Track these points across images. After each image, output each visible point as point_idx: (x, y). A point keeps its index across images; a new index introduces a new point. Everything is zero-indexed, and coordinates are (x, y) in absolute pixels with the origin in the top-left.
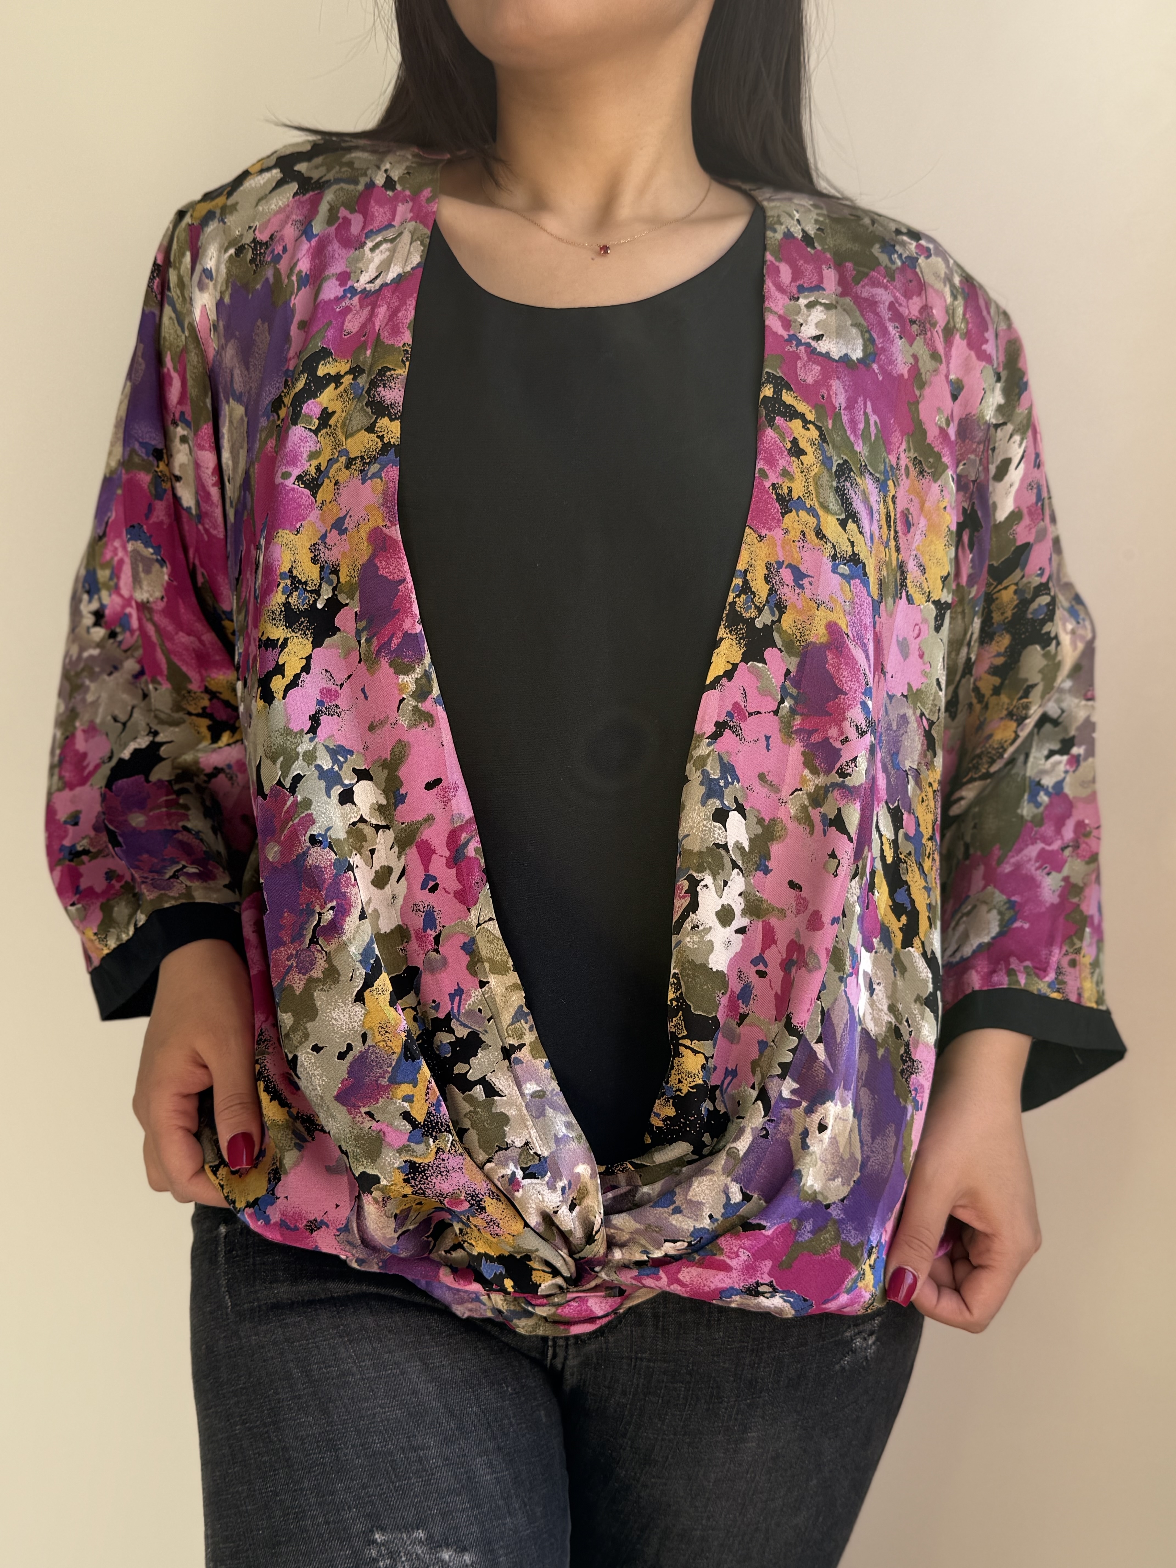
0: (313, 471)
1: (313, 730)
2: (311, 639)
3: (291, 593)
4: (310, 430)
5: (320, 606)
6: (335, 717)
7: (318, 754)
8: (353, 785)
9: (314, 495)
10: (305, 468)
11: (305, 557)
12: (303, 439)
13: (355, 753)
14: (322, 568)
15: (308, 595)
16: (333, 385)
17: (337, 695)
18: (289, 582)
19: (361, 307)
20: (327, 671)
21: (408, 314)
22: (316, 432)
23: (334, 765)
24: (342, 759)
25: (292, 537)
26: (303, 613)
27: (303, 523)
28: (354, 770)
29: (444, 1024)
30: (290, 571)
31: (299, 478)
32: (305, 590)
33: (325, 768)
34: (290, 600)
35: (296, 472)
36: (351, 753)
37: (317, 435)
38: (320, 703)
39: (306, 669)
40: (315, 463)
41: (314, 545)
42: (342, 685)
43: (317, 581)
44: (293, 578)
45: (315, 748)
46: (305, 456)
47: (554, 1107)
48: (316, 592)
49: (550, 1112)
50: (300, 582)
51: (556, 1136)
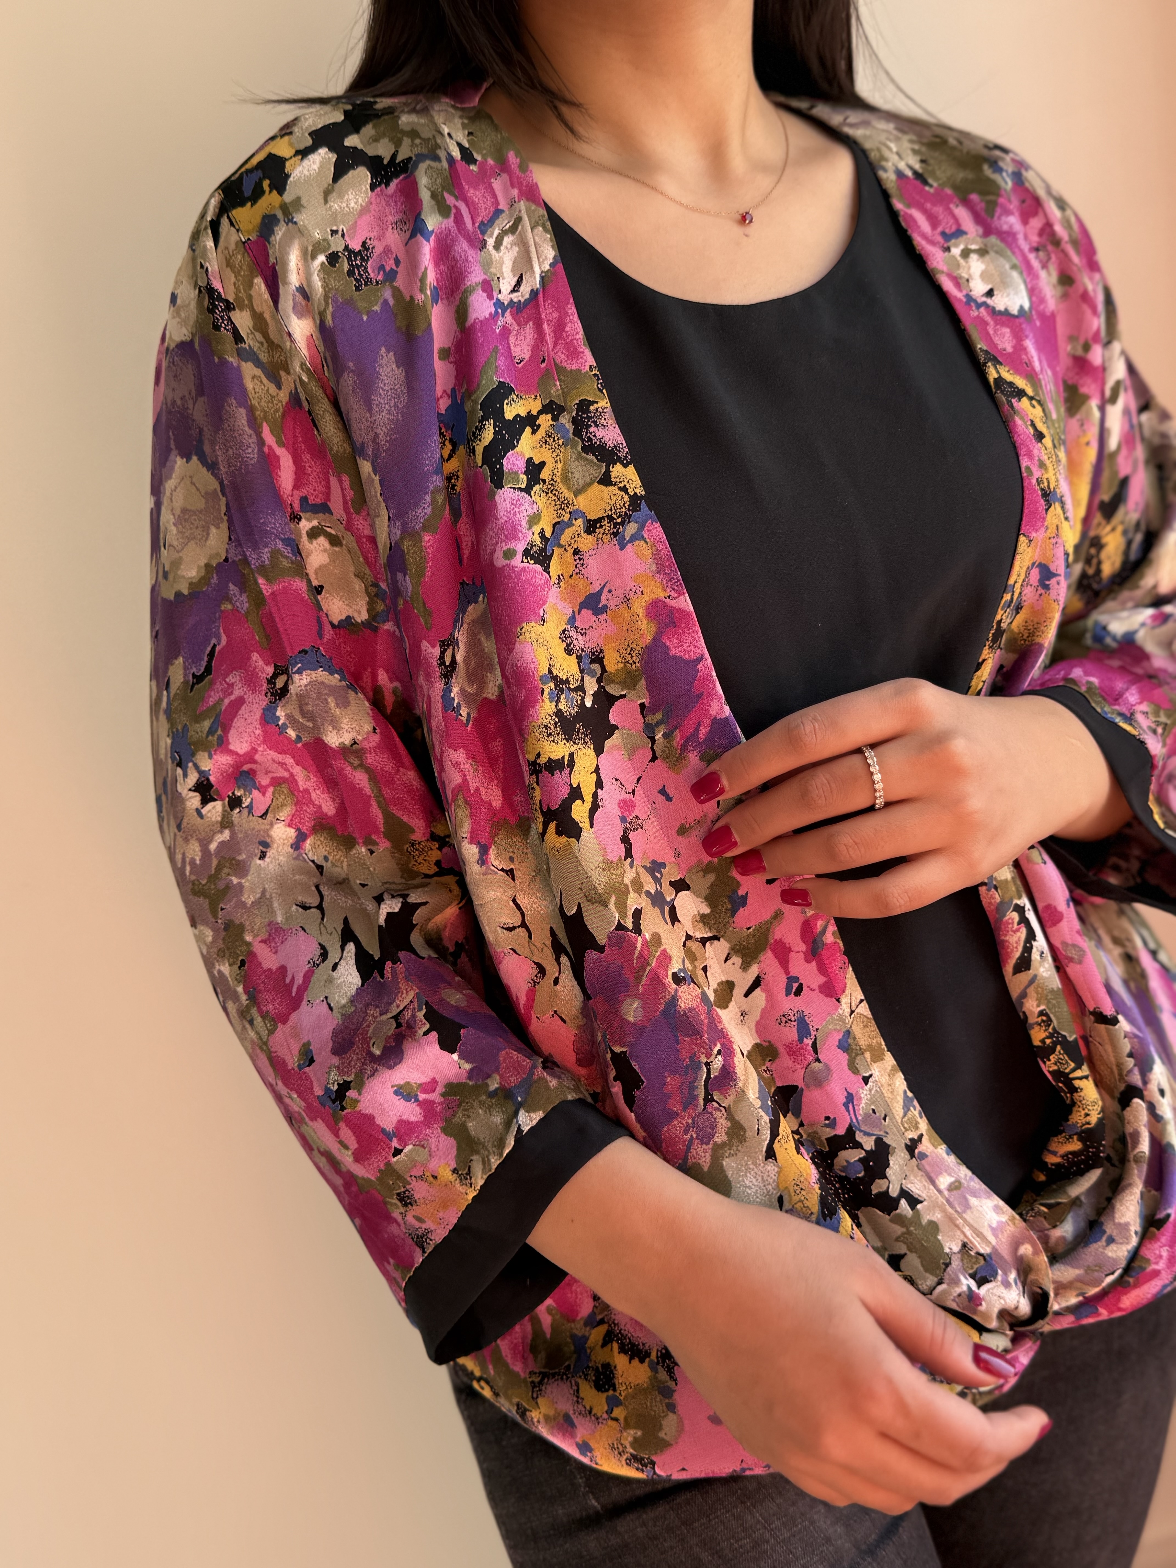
0: (537, 540)
1: (629, 854)
2: (592, 746)
3: (559, 698)
4: (520, 489)
8: (673, 900)
9: (547, 570)
10: (529, 538)
11: (558, 648)
12: (516, 504)
13: (667, 864)
14: (579, 658)
15: (573, 694)
16: (528, 430)
17: (634, 805)
18: (552, 685)
19: (519, 325)
20: (616, 780)
21: (576, 327)
22: (528, 490)
23: (656, 885)
24: (659, 876)
25: (540, 629)
26: (577, 717)
27: (545, 607)
28: (671, 883)
29: (849, 1140)
30: (550, 672)
31: (527, 553)
32: (569, 689)
33: (651, 892)
34: (562, 706)
35: (520, 547)
36: (664, 865)
37: (530, 494)
38: (623, 819)
39: (599, 784)
40: (537, 529)
41: (564, 631)
42: (634, 791)
43: (578, 675)
44: (555, 678)
45: (637, 874)
46: (524, 523)
47: (975, 1194)
48: (581, 688)
49: (973, 1201)
50: (562, 682)
51: (990, 1226)
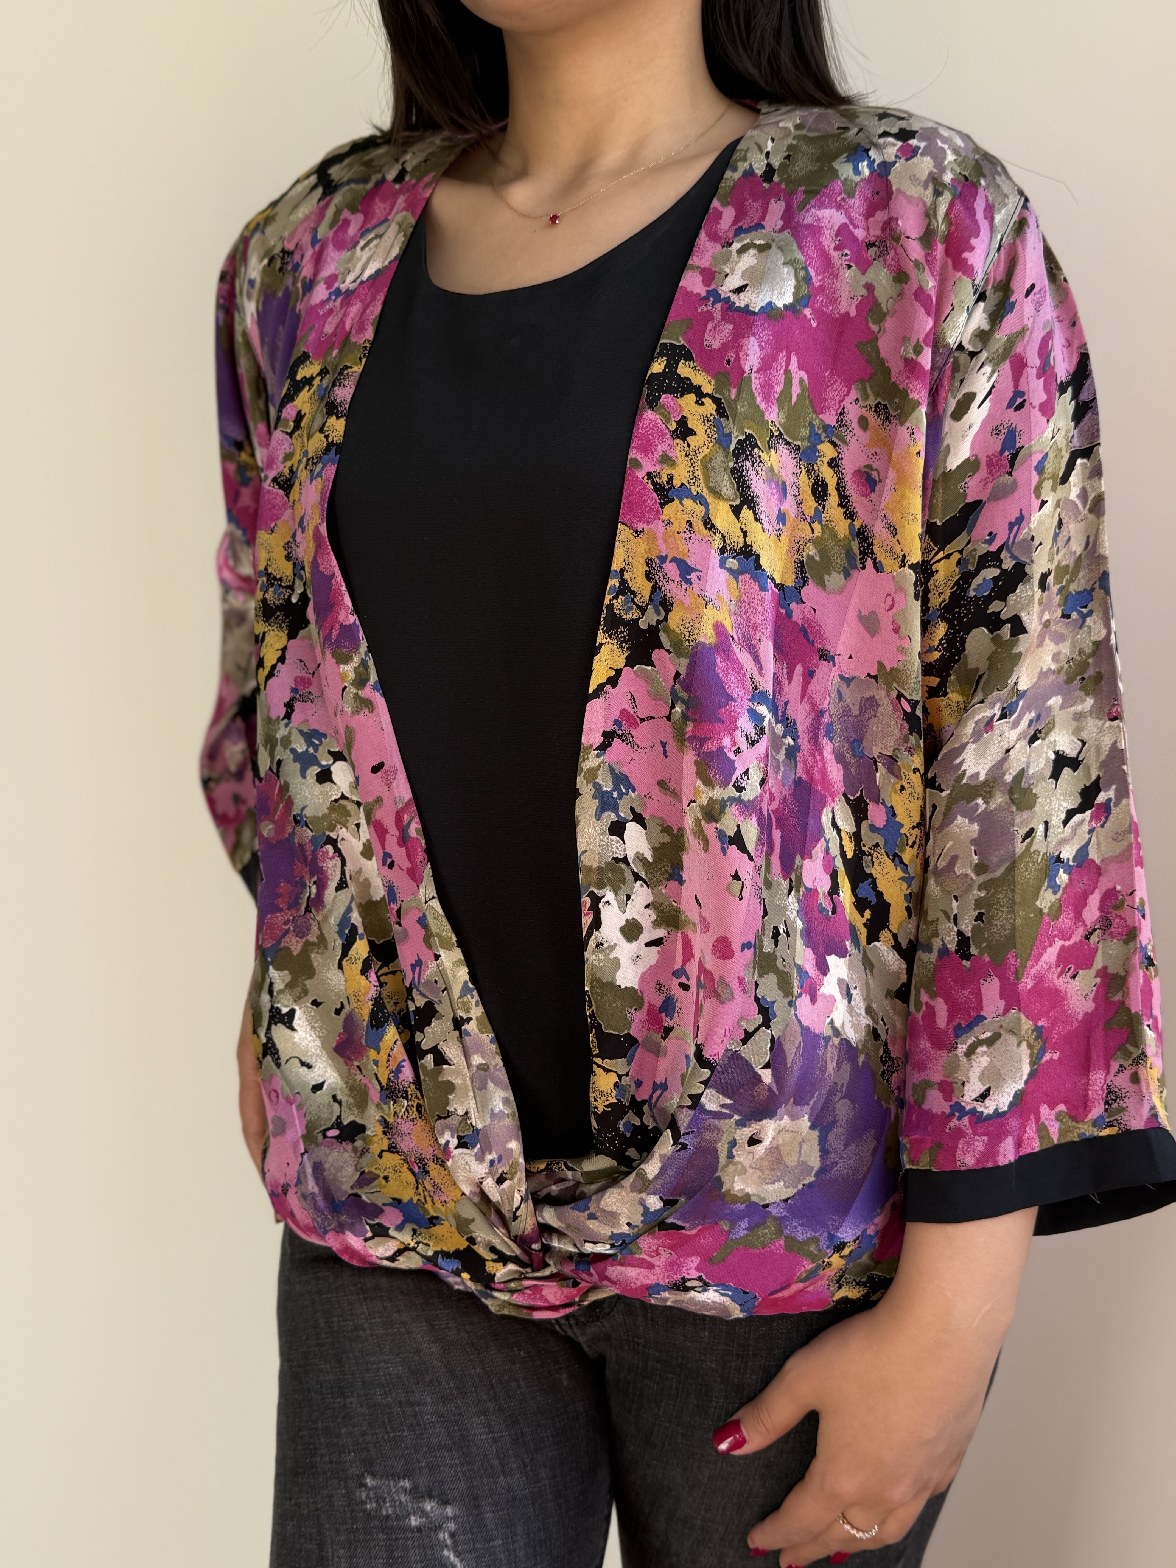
0: (286, 472)
1: (288, 716)
2: (286, 632)
3: (267, 590)
4: (287, 433)
5: (294, 600)
6: (309, 702)
7: (292, 739)
8: (330, 766)
9: (287, 495)
10: (280, 470)
11: (279, 555)
12: (281, 443)
13: (329, 736)
14: (295, 564)
15: (284, 590)
16: (307, 387)
17: (310, 683)
18: (265, 579)
19: (340, 308)
20: (301, 661)
21: (376, 309)
22: (291, 435)
23: (309, 747)
24: (317, 742)
25: (268, 536)
26: (279, 608)
27: (278, 523)
28: (330, 752)
29: (410, 993)
30: (266, 569)
31: (275, 480)
32: (280, 586)
33: (300, 751)
34: (267, 596)
35: (272, 475)
36: (325, 736)
37: (291, 437)
38: (294, 690)
39: (282, 659)
40: (288, 464)
41: (288, 542)
42: (315, 673)
43: (291, 578)
44: (269, 575)
45: (289, 732)
46: (281, 458)
47: (497, 1083)
48: (291, 588)
49: (491, 1086)
50: (275, 578)
51: (492, 1110)
